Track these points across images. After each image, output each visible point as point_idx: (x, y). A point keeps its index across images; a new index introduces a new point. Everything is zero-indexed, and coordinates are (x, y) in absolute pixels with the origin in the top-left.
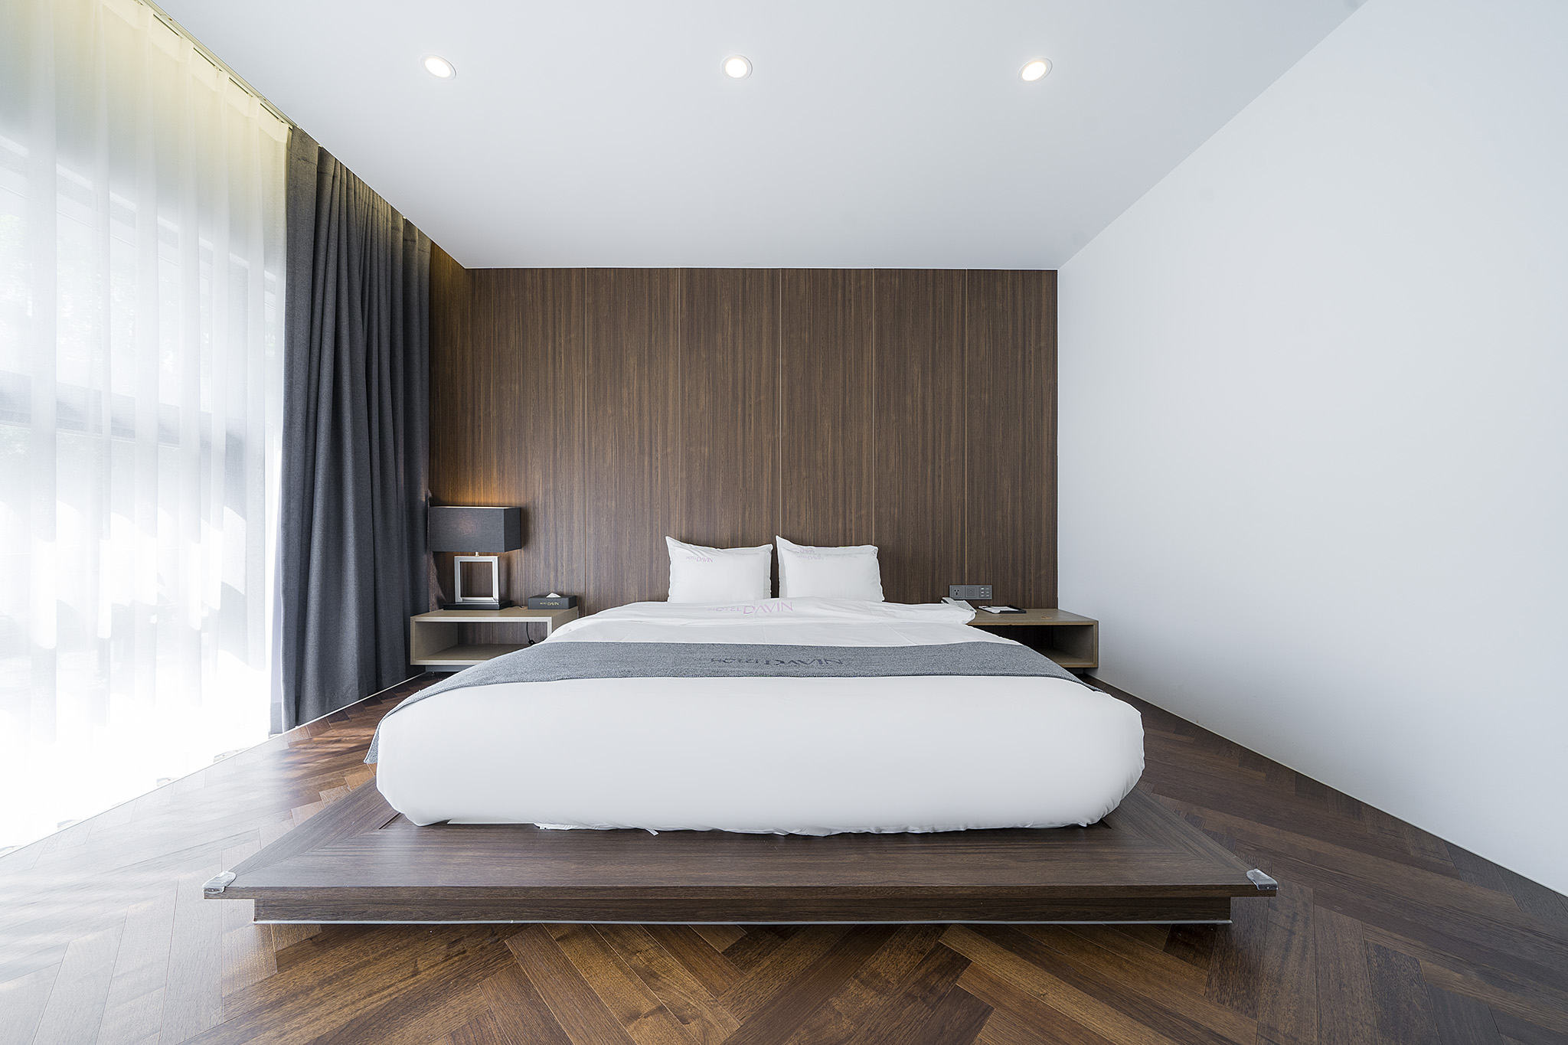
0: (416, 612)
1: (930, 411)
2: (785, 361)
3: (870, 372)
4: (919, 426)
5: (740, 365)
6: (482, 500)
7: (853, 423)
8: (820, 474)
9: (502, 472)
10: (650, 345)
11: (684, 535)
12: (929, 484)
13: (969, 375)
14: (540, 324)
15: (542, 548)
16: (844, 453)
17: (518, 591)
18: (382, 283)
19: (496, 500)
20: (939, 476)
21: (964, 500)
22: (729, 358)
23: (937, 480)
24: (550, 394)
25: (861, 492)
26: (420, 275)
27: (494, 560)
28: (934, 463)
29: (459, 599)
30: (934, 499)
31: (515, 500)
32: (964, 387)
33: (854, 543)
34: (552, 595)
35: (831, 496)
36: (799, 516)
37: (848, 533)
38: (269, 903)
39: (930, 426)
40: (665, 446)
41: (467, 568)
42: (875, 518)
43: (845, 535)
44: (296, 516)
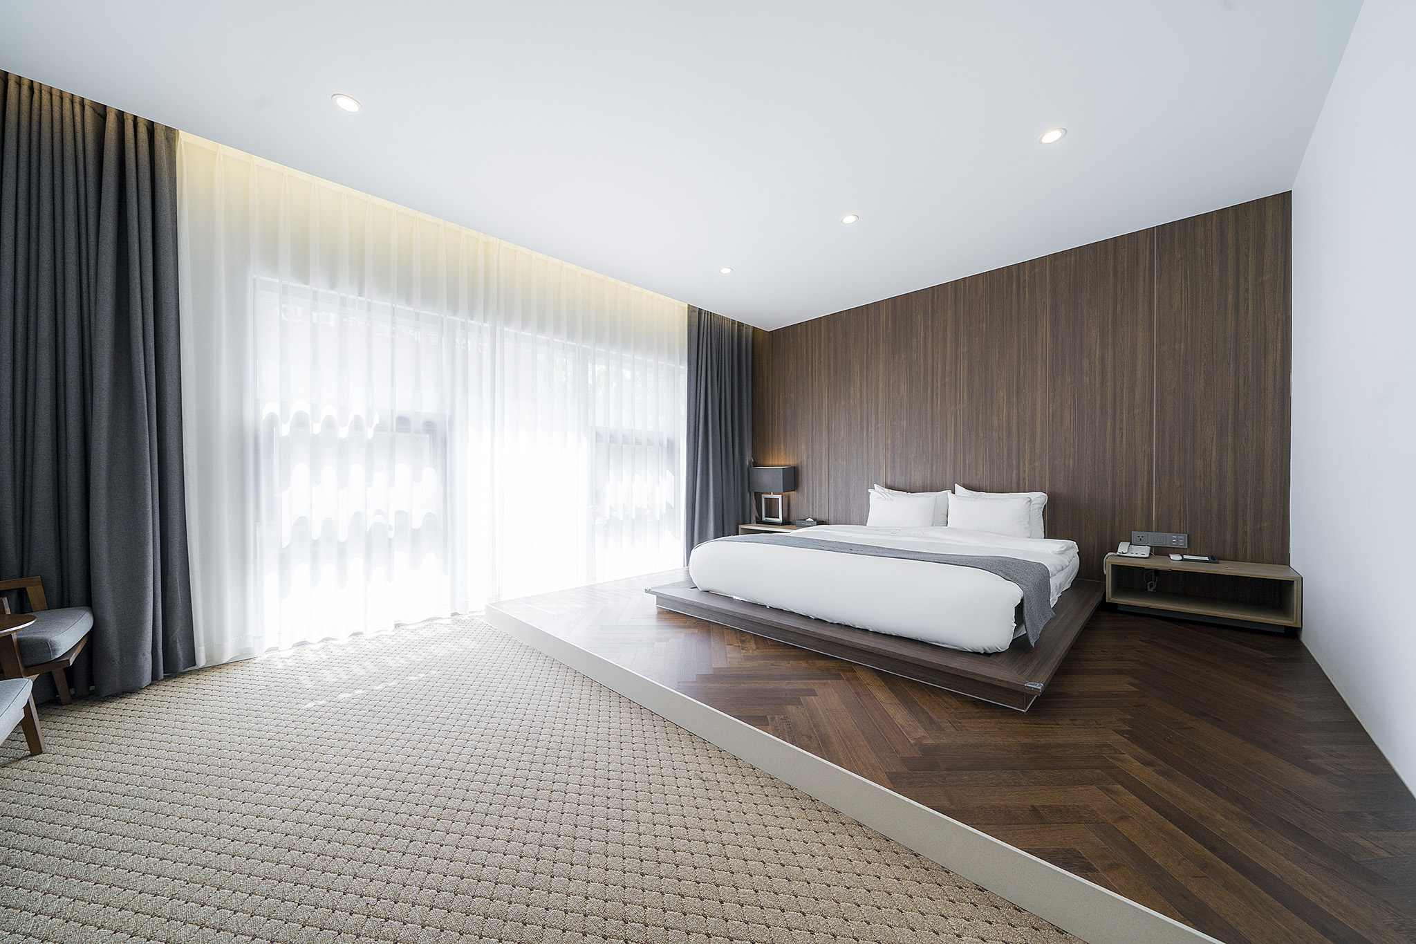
0: (744, 524)
1: (1110, 369)
2: (966, 349)
3: (1044, 344)
4: (1097, 385)
5: (930, 359)
6: (776, 463)
7: (1027, 390)
8: (995, 435)
9: (785, 446)
10: (867, 356)
11: (889, 483)
12: (1109, 437)
13: (1158, 328)
14: (805, 355)
15: (806, 490)
16: (1018, 417)
17: (793, 517)
18: (727, 355)
19: (783, 463)
20: (1121, 429)
21: (1152, 451)
22: (922, 355)
23: (1118, 432)
24: (810, 397)
25: (1034, 446)
26: (746, 345)
27: (780, 497)
28: (1114, 418)
29: (764, 519)
30: (1114, 450)
31: (791, 462)
32: (1151, 340)
33: (1027, 490)
34: (809, 519)
35: (1005, 451)
36: (976, 469)
37: (1021, 482)
38: (661, 598)
39: (1110, 384)
40: (877, 422)
41: (769, 501)
42: (1049, 468)
43: (1018, 483)
44: (691, 473)
